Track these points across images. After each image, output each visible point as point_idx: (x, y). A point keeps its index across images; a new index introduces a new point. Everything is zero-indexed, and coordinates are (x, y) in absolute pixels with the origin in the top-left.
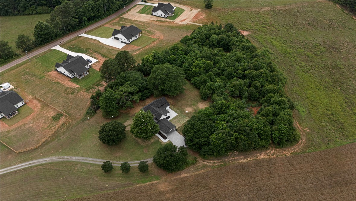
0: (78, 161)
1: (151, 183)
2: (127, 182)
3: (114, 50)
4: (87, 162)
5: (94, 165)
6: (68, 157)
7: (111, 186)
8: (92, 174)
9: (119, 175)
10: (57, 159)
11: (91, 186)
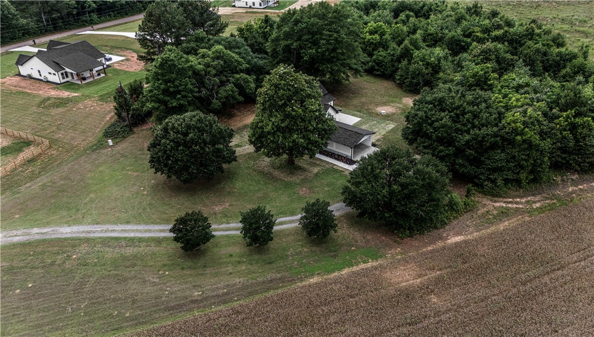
1: (355, 268)
2: (270, 276)
5: (140, 240)
6: (45, 231)
7: (215, 293)
8: (134, 265)
9: (237, 259)
11: (134, 302)
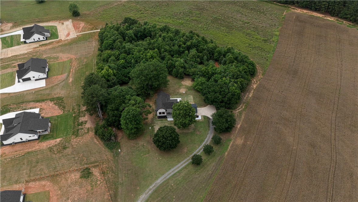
0: (165, 179)
1: (230, 146)
2: (218, 158)
3: (41, 90)
4: (172, 174)
5: (181, 170)
6: (153, 185)
7: (213, 170)
8: (189, 176)
9: (207, 160)
10: (147, 195)
11: (201, 183)
